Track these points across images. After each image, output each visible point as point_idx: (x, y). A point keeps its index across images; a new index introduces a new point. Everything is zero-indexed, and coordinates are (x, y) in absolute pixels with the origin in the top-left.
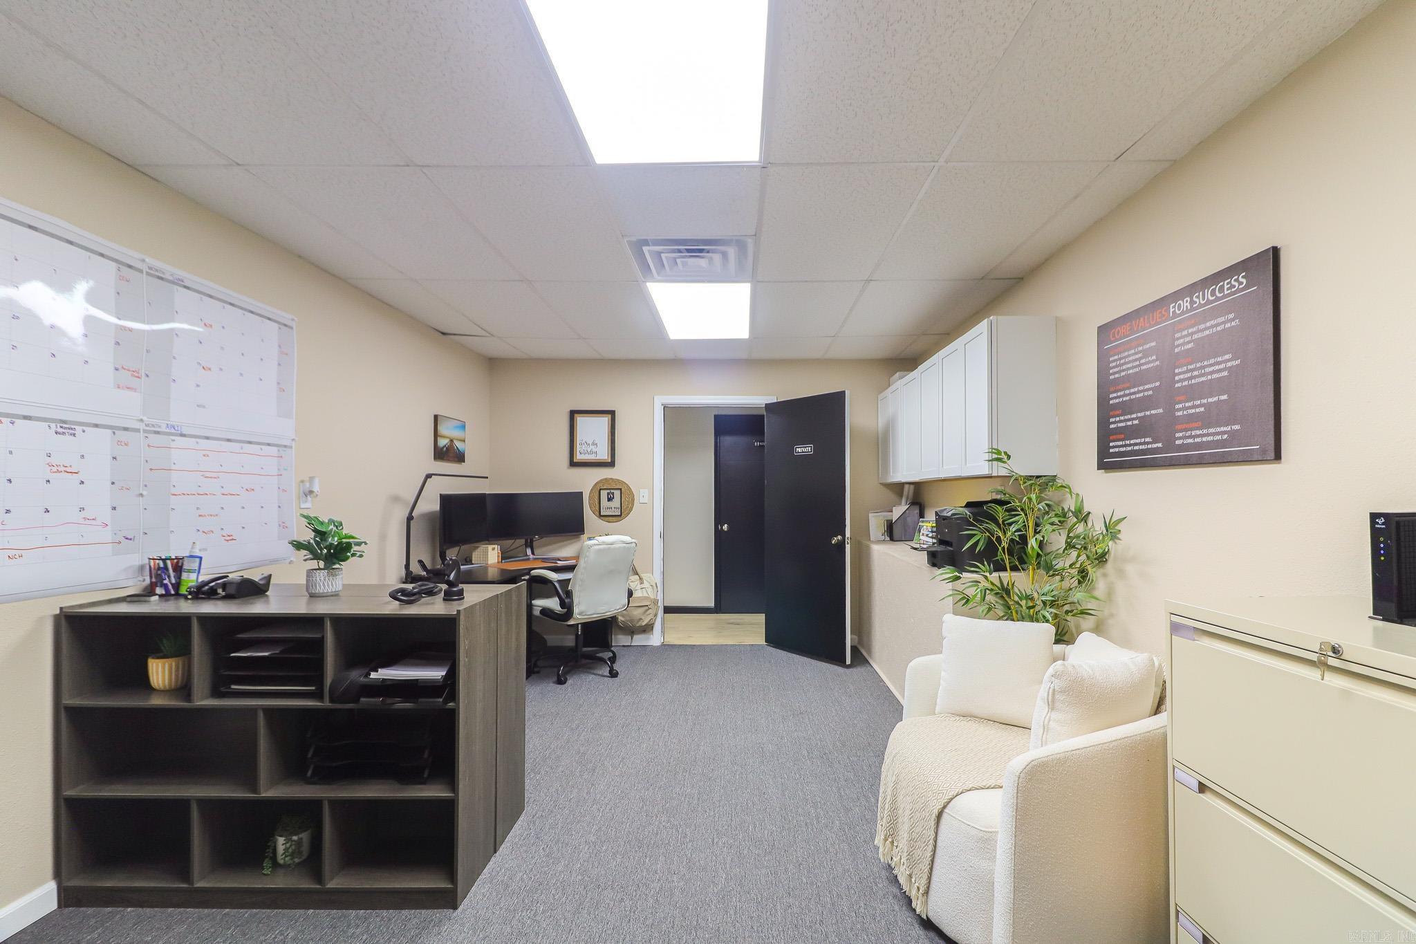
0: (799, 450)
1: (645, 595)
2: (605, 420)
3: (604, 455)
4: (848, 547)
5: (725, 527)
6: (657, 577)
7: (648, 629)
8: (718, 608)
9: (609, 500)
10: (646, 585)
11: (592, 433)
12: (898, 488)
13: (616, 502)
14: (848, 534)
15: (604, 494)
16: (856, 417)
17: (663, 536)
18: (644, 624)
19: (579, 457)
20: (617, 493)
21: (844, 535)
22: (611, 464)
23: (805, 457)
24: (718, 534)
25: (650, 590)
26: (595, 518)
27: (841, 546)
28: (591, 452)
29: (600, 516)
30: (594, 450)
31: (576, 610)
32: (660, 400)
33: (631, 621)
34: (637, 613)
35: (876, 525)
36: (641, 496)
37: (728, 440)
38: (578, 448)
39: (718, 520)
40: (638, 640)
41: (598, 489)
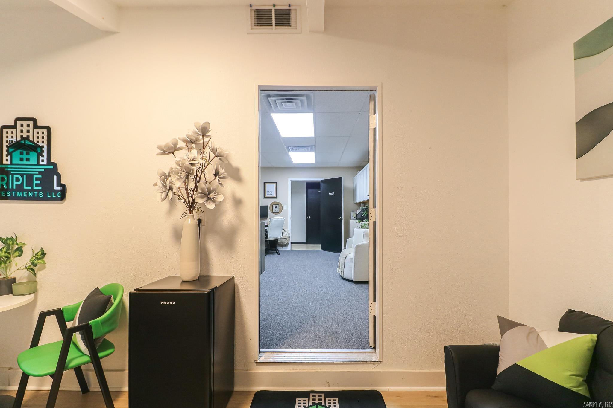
0: (330, 193)
1: (286, 235)
2: (274, 185)
3: (274, 195)
4: (343, 220)
5: (309, 217)
6: (289, 230)
7: (286, 245)
8: (307, 243)
9: (275, 208)
10: (286, 232)
11: (270, 189)
12: (359, 204)
13: (277, 209)
14: (343, 217)
15: (274, 206)
16: (345, 183)
17: (291, 218)
18: (286, 243)
19: (267, 196)
20: (278, 206)
21: (342, 217)
22: (276, 198)
23: (331, 196)
24: (307, 219)
25: (287, 234)
26: (272, 213)
27: (341, 220)
28: (270, 194)
29: (273, 213)
30: (271, 193)
31: (269, 236)
32: (290, 179)
33: (282, 243)
34: (284, 240)
35: (353, 214)
36: (285, 207)
37: (310, 190)
38: (266, 193)
39: (307, 216)
40: (284, 248)
41: (272, 205)
